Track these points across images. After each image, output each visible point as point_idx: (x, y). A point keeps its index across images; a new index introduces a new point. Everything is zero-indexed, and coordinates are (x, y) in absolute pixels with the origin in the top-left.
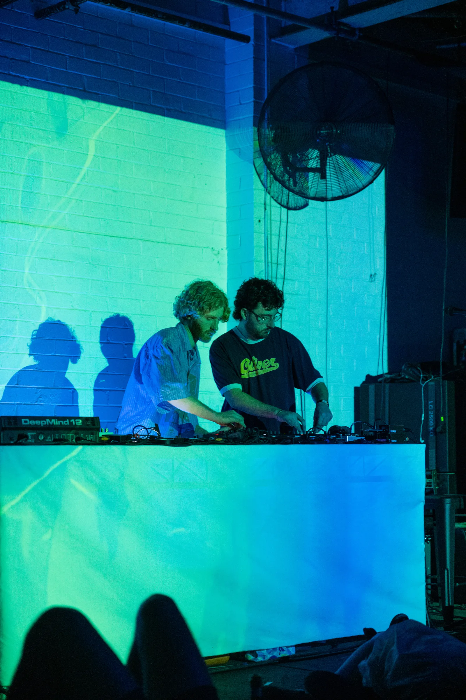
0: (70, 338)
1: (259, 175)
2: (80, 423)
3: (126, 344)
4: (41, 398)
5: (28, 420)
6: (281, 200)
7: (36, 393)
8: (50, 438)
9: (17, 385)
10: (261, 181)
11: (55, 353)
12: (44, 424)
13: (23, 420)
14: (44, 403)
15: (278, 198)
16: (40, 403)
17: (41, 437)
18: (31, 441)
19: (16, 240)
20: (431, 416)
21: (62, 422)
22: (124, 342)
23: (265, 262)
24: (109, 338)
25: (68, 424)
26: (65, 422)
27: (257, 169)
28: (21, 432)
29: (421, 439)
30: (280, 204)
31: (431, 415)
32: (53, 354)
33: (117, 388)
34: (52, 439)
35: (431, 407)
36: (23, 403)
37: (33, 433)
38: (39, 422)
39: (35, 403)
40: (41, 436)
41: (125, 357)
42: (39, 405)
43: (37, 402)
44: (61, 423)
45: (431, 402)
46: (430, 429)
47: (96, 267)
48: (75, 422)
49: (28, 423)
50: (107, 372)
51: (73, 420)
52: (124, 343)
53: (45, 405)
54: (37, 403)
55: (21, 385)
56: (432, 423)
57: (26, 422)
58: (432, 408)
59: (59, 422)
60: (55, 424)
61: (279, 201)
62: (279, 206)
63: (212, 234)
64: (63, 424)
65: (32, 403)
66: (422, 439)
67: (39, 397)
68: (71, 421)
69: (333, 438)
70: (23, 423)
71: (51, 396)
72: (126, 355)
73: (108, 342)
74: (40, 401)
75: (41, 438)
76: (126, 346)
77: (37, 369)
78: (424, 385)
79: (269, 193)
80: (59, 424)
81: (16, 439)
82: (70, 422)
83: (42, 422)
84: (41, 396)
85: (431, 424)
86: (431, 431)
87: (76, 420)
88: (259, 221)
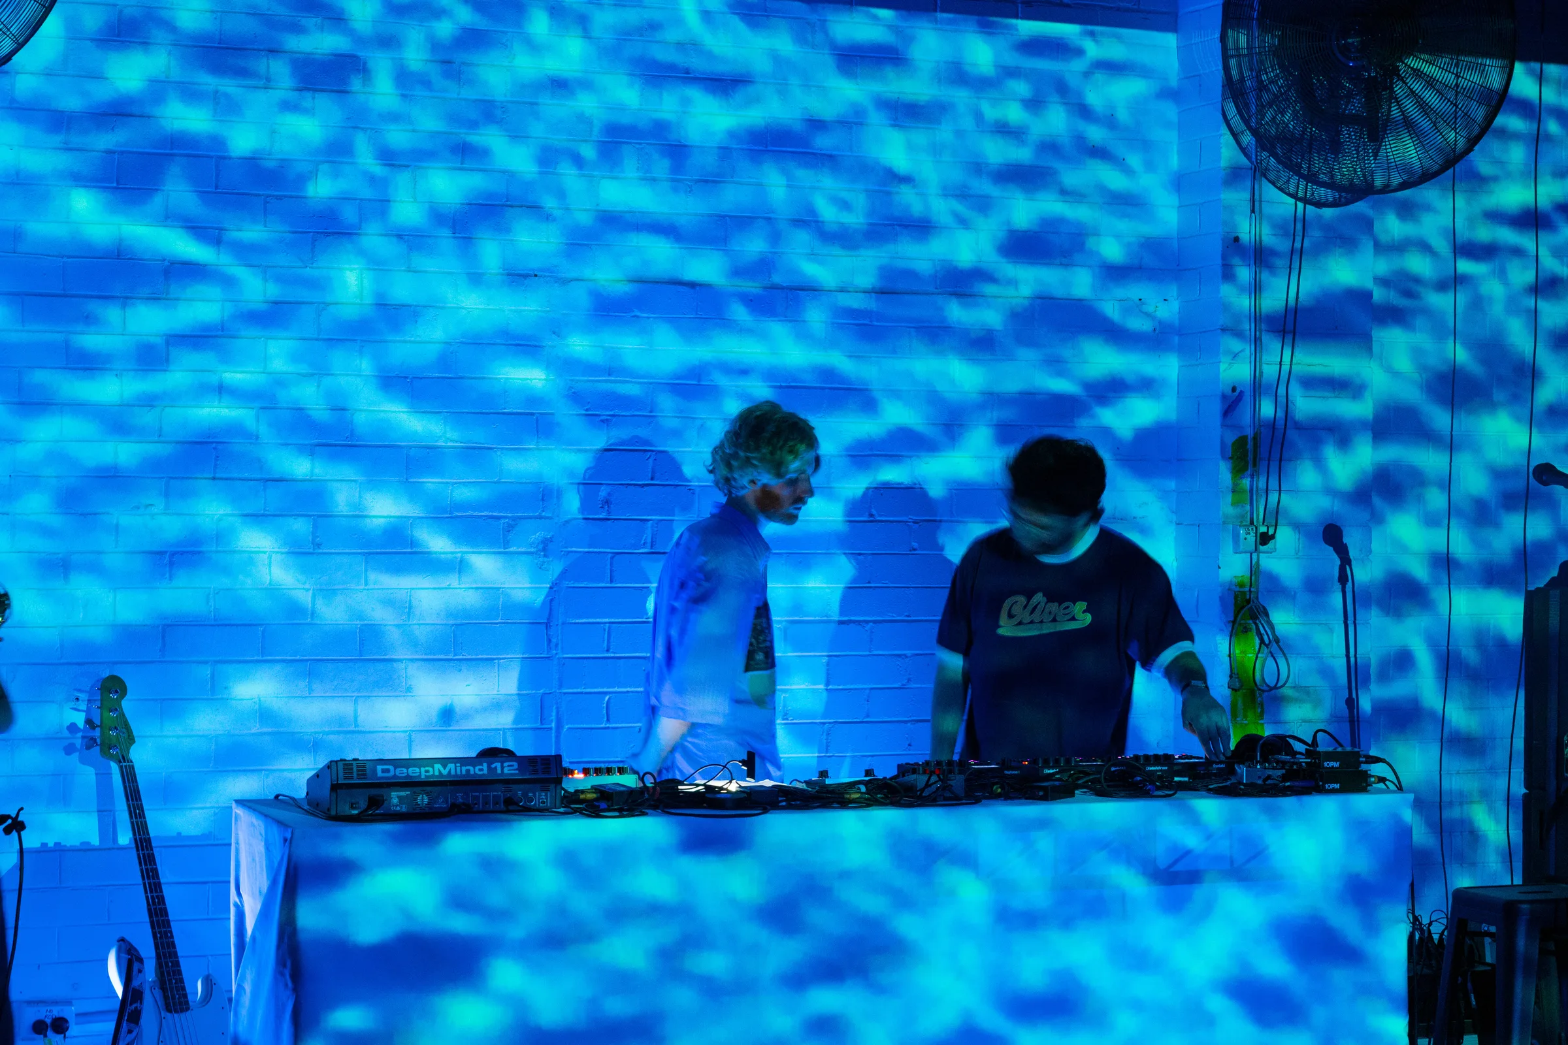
1: (1235, 135)
2: (516, 770)
3: (915, 522)
5: (391, 768)
6: (1297, 188)
8: (443, 802)
10: (1241, 148)
12: (427, 774)
13: (379, 768)
17: (423, 799)
18: (398, 808)
19: (649, 318)
21: (471, 768)
22: (912, 517)
24: (874, 512)
25: (485, 771)
26: (477, 768)
27: (1232, 122)
28: (374, 792)
30: (1293, 196)
33: (894, 617)
34: (447, 802)
37: (403, 794)
38: (417, 770)
40: (423, 797)
41: (915, 550)
44: (468, 771)
48: (502, 768)
49: (392, 773)
50: (869, 582)
51: (497, 764)
52: (910, 520)
57: (383, 771)
59: (464, 769)
60: (453, 772)
61: (1292, 190)
62: (1291, 200)
64: (472, 772)
68: (493, 766)
69: (1218, 769)
70: (380, 774)
72: (915, 545)
73: (872, 519)
75: (423, 802)
76: (917, 525)
80: (464, 773)
81: (363, 804)
82: (489, 768)
83: (423, 770)
87: (506, 764)
88: (1237, 239)
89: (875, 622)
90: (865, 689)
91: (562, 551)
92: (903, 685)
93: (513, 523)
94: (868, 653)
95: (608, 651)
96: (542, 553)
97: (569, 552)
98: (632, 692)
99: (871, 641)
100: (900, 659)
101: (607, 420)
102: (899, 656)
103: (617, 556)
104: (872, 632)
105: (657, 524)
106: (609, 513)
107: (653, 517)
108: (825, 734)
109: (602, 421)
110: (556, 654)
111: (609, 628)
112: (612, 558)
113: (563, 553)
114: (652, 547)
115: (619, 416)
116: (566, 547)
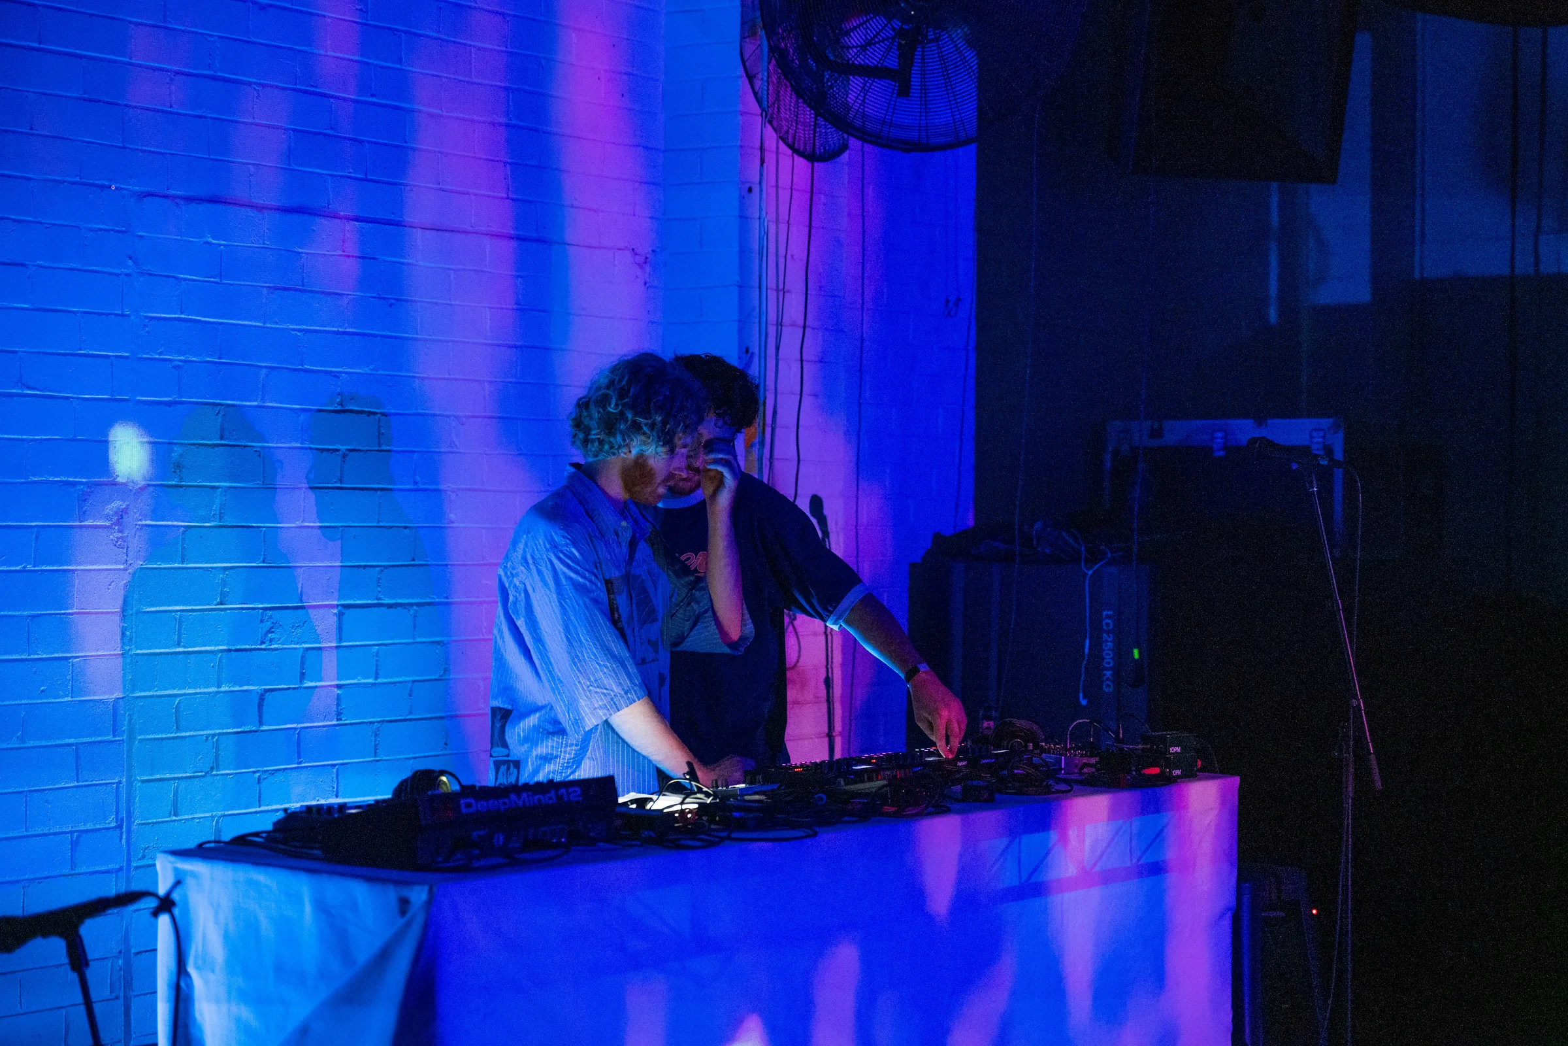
0: (336, 482)
1: (751, 78)
2: (578, 795)
4: (273, 632)
5: (472, 801)
6: (794, 137)
7: (262, 621)
9: (221, 603)
10: (755, 94)
11: (302, 522)
12: (506, 806)
13: (462, 802)
14: (279, 644)
15: (787, 132)
16: (271, 645)
19: (220, 245)
20: (1108, 645)
21: (541, 796)
23: (760, 288)
24: (418, 478)
25: (553, 799)
26: (547, 796)
27: (747, 64)
29: (1081, 695)
30: (791, 147)
31: (1107, 641)
32: (298, 523)
35: (1107, 624)
36: (233, 648)
38: (496, 802)
39: (258, 647)
40: (499, 835)
42: (269, 649)
43: (262, 643)
44: (539, 800)
45: (1110, 613)
46: (1105, 675)
47: (390, 306)
48: (568, 794)
49: (472, 810)
51: (563, 791)
53: (282, 649)
54: (263, 646)
55: (230, 604)
56: (1108, 659)
57: (468, 806)
58: (1111, 627)
59: (536, 797)
60: (527, 803)
61: (790, 140)
62: (790, 152)
63: (634, 215)
64: (543, 801)
65: (253, 647)
66: (1084, 698)
67: (269, 632)
68: (559, 792)
70: (464, 810)
71: (293, 626)
73: (416, 487)
74: (271, 640)
77: (264, 562)
78: (1090, 572)
79: (770, 122)
80: (536, 802)
82: (556, 795)
83: (501, 802)
84: (272, 627)
85: (1109, 663)
86: (1108, 679)
87: (571, 790)
88: (750, 190)
89: (418, 604)
90: (408, 682)
91: (136, 525)
92: (441, 676)
93: (89, 490)
94: (411, 641)
95: (178, 645)
96: (117, 528)
97: (143, 526)
98: (200, 693)
99: (415, 627)
100: (439, 647)
101: (179, 366)
102: (438, 643)
103: (190, 530)
104: (415, 616)
105: (225, 492)
106: (181, 479)
107: (222, 484)
108: (373, 735)
109: (174, 367)
110: (129, 650)
111: (181, 616)
112: (184, 533)
113: (137, 527)
114: (221, 518)
115: (190, 361)
116: (141, 520)
